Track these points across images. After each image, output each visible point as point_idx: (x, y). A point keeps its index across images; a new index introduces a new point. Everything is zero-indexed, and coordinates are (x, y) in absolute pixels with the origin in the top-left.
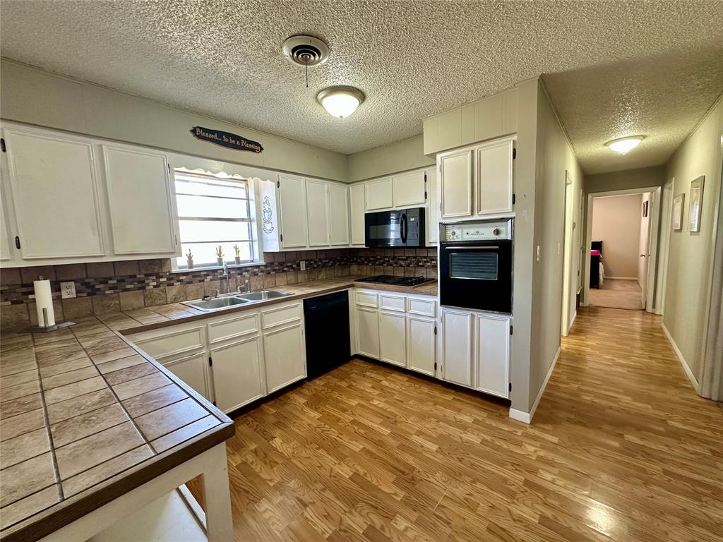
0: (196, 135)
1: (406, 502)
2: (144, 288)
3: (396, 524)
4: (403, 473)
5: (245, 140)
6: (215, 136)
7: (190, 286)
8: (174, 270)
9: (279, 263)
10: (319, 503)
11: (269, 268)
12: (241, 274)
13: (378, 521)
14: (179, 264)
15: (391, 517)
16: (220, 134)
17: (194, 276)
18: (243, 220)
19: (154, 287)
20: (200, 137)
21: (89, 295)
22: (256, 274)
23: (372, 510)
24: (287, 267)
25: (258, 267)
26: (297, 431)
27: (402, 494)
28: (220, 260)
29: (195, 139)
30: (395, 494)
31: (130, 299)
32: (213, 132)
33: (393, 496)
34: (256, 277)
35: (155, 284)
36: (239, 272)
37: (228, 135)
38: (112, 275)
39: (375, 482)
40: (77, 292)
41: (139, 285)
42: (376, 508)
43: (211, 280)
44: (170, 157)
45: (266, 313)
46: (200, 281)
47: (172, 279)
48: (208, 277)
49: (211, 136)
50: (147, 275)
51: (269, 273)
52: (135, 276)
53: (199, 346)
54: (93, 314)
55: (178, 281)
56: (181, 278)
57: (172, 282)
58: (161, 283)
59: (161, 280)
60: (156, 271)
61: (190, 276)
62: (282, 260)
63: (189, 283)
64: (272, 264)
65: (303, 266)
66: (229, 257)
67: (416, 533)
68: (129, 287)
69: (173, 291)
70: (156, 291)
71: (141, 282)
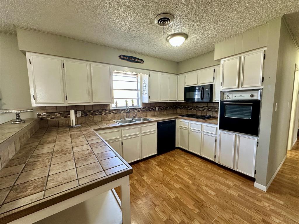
0: (120, 58)
1: (199, 214)
2: (101, 114)
3: (194, 223)
4: (198, 202)
5: (137, 58)
6: (127, 58)
7: (116, 115)
8: (111, 109)
9: (148, 107)
10: (161, 206)
11: (144, 109)
12: (134, 111)
13: (186, 220)
14: (113, 106)
15: (192, 220)
16: (129, 57)
17: (118, 111)
18: (135, 90)
19: (105, 114)
20: (122, 59)
21: (85, 116)
22: (139, 111)
23: (183, 214)
24: (151, 109)
25: (140, 108)
26: (153, 175)
28: (127, 105)
29: (120, 59)
30: (194, 210)
31: (97, 118)
32: (126, 56)
34: (139, 112)
35: (105, 113)
36: (133, 110)
37: (132, 57)
38: (92, 109)
39: (185, 203)
40: (82, 115)
41: (100, 113)
42: (185, 214)
43: (123, 113)
44: (112, 67)
45: (143, 127)
46: (119, 113)
47: (110, 112)
49: (126, 58)
50: (102, 110)
51: (144, 111)
52: (99, 110)
53: (118, 137)
54: (86, 123)
55: (112, 112)
56: (113, 111)
57: (110, 113)
58: (107, 113)
59: (107, 112)
60: (105, 108)
61: (116, 111)
62: (149, 106)
63: (116, 113)
64: (145, 107)
65: (157, 109)
66: (130, 104)
68: (97, 114)
69: (110, 116)
70: (105, 116)
71: (101, 112)
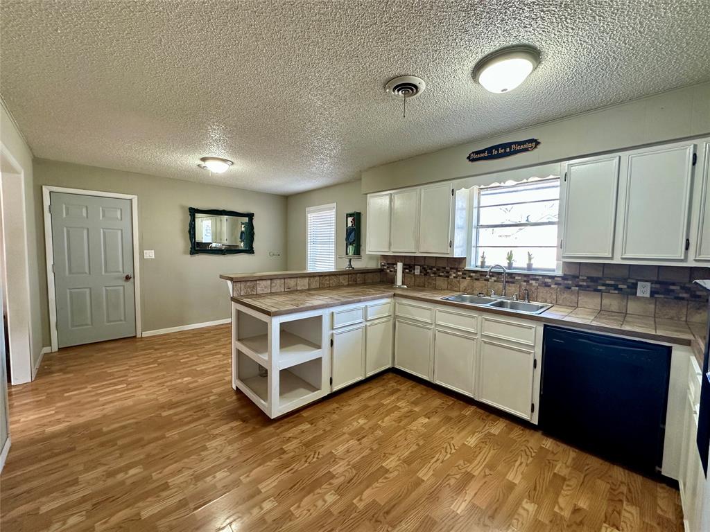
0: (470, 160)
1: (351, 507)
2: (448, 277)
3: (331, 494)
5: (515, 143)
6: (486, 154)
7: (477, 282)
8: (467, 268)
9: (588, 278)
11: (570, 282)
12: (527, 281)
13: (336, 482)
14: (470, 266)
15: (338, 492)
16: (490, 150)
17: (481, 275)
19: (454, 277)
20: (473, 160)
21: (425, 275)
22: (547, 285)
23: (348, 479)
24: (603, 285)
25: (552, 277)
27: (361, 506)
28: (510, 264)
29: (470, 163)
30: (361, 500)
31: (441, 282)
32: (483, 151)
33: (358, 498)
34: (547, 289)
35: (455, 275)
36: (525, 279)
37: (497, 147)
38: (434, 265)
39: (376, 484)
40: (421, 272)
41: (447, 274)
42: (349, 482)
43: (495, 281)
45: (486, 320)
46: (486, 280)
47: (465, 274)
48: (493, 278)
49: (482, 155)
50: (451, 268)
51: (570, 288)
52: (445, 268)
54: (424, 286)
55: (470, 276)
56: (472, 274)
57: (465, 276)
58: (459, 275)
59: (459, 273)
60: (456, 266)
61: (478, 275)
62: (595, 274)
63: (476, 279)
64: (575, 277)
65: (644, 290)
66: (520, 262)
67: (319, 507)
68: (441, 274)
69: (465, 283)
70: (455, 280)
71: (448, 272)
